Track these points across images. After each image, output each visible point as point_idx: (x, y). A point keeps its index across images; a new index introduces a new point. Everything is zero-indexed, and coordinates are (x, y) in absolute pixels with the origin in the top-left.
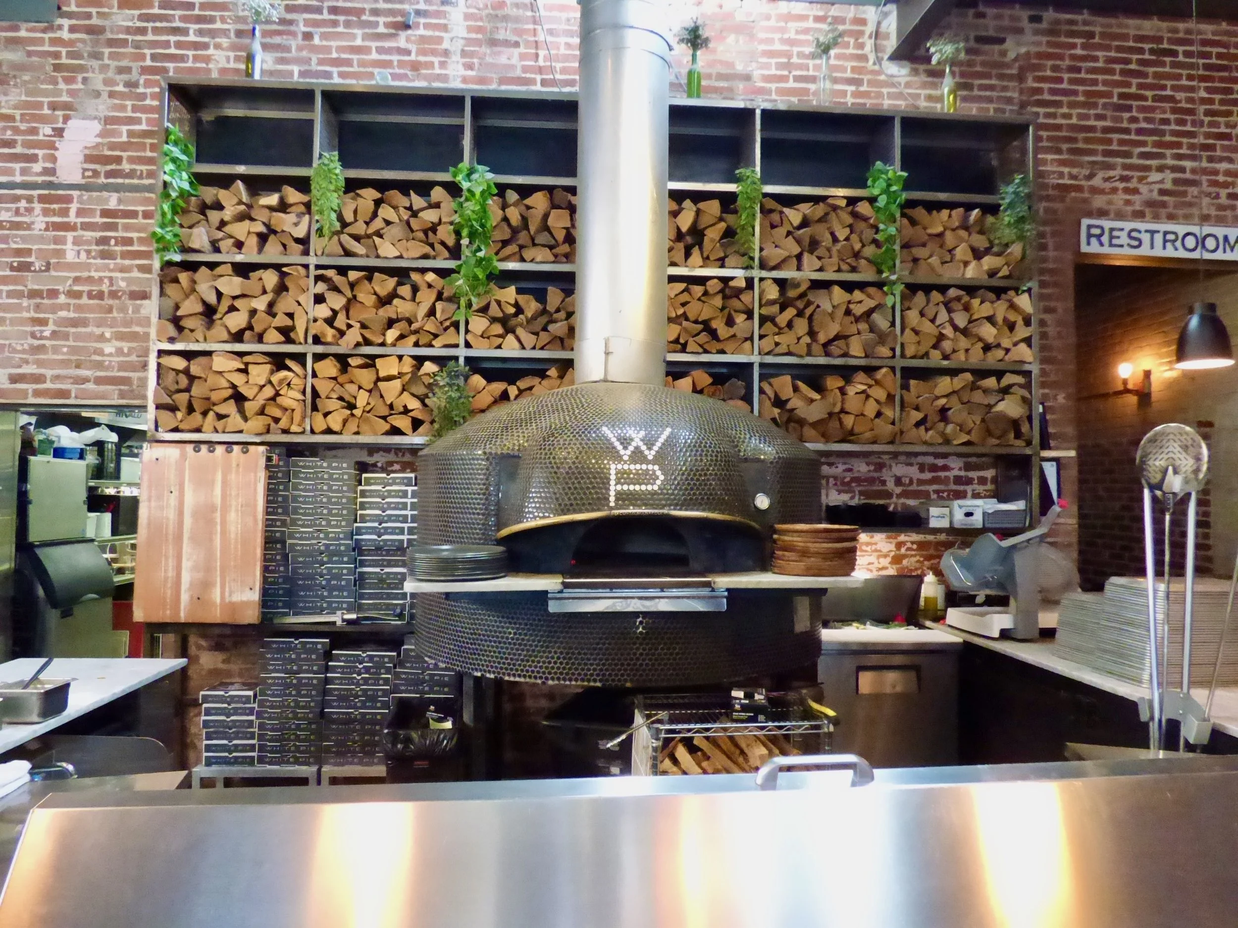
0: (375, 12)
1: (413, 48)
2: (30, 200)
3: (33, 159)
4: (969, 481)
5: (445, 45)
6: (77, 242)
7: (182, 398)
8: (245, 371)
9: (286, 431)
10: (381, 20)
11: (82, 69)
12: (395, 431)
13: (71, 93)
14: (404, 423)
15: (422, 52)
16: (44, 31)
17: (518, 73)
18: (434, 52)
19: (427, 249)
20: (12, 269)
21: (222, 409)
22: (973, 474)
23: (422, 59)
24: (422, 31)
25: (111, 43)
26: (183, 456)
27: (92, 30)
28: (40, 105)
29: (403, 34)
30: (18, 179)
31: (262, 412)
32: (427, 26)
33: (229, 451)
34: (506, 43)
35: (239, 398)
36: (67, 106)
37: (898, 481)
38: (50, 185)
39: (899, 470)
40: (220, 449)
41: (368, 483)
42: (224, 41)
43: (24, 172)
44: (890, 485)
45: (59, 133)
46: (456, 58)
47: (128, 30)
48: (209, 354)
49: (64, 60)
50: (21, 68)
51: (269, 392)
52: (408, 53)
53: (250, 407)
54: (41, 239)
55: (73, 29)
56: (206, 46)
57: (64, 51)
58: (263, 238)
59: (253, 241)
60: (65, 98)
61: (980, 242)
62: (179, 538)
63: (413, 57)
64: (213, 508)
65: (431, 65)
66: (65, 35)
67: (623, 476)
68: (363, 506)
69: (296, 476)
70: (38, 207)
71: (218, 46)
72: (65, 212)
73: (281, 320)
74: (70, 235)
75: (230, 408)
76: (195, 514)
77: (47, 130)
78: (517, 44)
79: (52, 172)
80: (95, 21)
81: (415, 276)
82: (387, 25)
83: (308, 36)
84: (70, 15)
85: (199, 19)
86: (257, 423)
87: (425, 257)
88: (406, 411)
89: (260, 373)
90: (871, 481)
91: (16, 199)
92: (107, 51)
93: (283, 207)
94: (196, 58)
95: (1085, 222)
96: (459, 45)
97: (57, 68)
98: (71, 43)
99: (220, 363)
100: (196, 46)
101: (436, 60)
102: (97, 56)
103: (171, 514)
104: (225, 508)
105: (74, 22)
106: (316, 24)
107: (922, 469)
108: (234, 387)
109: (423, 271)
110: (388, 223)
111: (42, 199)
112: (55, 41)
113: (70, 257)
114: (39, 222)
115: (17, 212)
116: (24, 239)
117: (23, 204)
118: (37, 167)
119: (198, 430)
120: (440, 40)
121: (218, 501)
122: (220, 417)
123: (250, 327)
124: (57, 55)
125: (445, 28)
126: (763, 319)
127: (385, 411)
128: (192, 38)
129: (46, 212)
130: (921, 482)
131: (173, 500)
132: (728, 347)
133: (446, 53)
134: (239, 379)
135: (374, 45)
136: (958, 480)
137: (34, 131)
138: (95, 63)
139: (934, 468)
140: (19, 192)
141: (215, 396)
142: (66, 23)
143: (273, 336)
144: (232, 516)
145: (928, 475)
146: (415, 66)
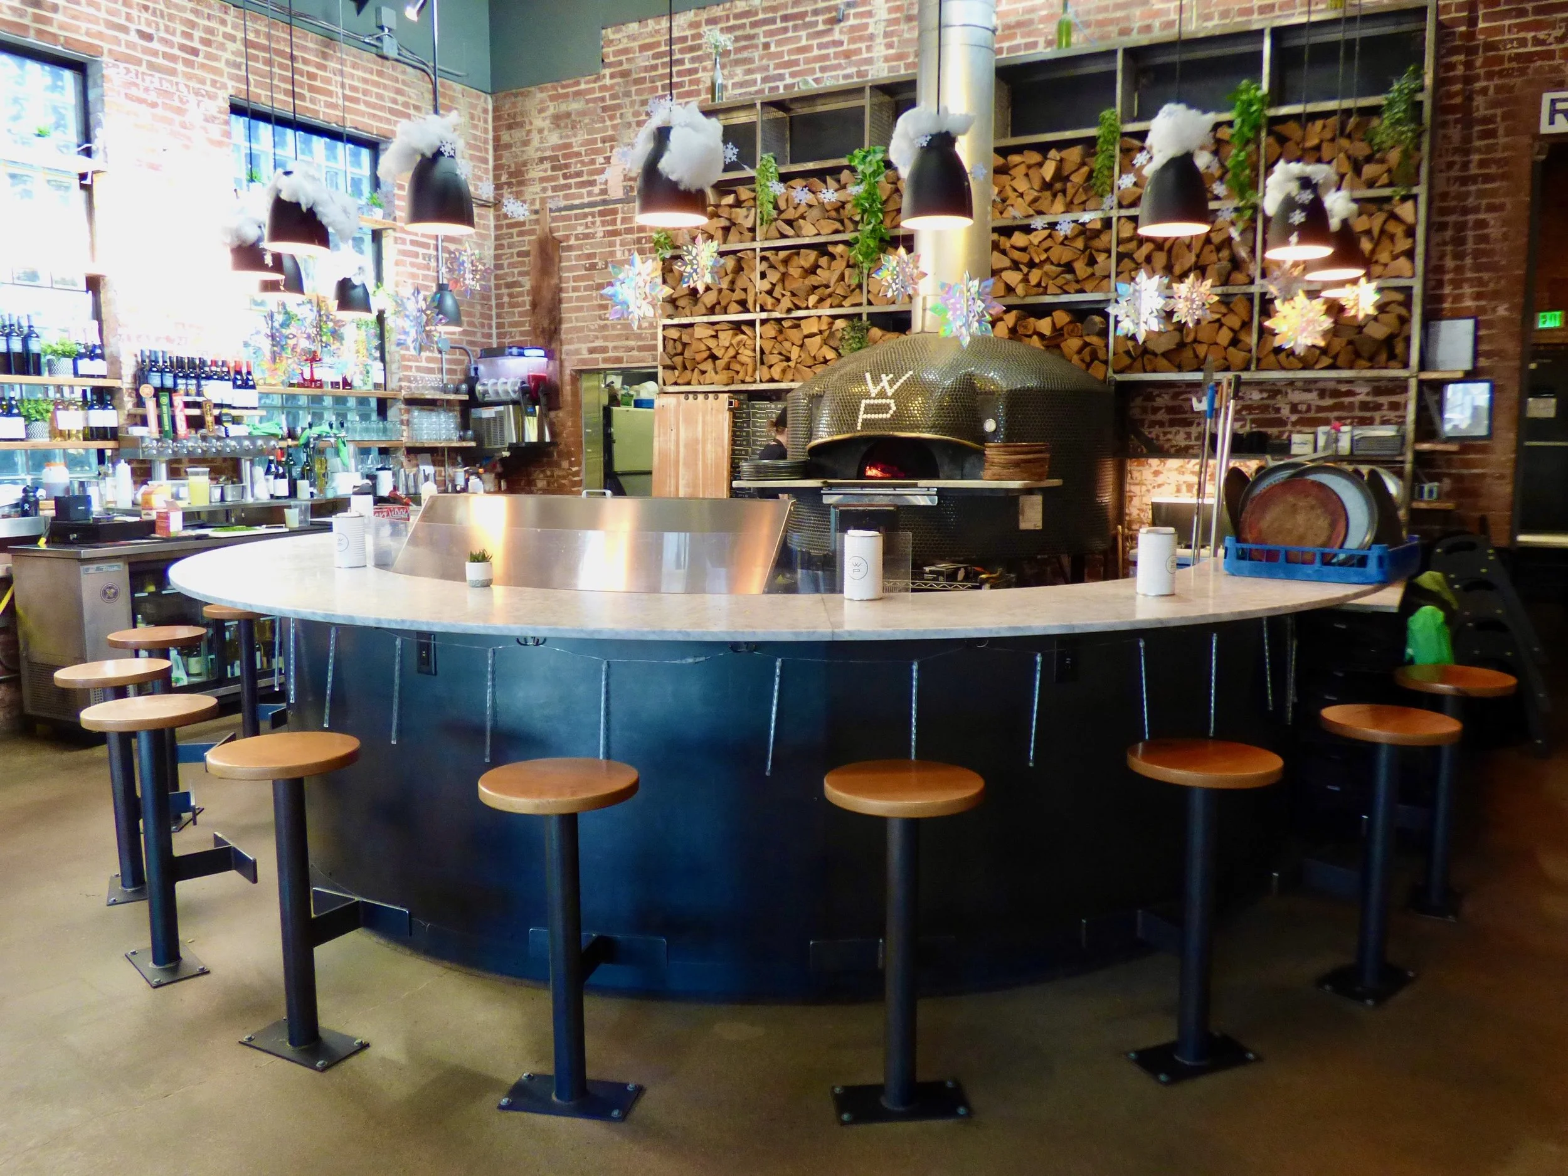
0: (816, 12)
1: (845, 38)
2: (593, 215)
3: (594, 183)
4: (1378, 407)
5: (871, 30)
6: (622, 243)
7: (678, 360)
8: (716, 337)
9: (743, 382)
10: (820, 18)
11: (618, 107)
13: (614, 127)
15: (852, 40)
16: (595, 81)
18: (861, 39)
19: (838, 226)
20: (586, 269)
21: (703, 367)
22: (1384, 400)
23: (853, 47)
24: (852, 21)
25: (637, 81)
26: (679, 403)
27: (625, 74)
28: (594, 141)
29: (837, 28)
30: (586, 200)
31: (728, 367)
32: (856, 15)
33: (707, 398)
35: (714, 357)
36: (612, 139)
37: (1294, 408)
38: (604, 202)
39: (1296, 396)
40: (701, 397)
43: (590, 194)
44: (1285, 412)
45: (608, 160)
46: (880, 40)
47: (647, 69)
48: (691, 325)
49: (609, 102)
50: (583, 113)
51: (731, 352)
52: (841, 43)
53: (720, 364)
54: (601, 245)
55: (612, 76)
56: (696, 71)
57: (607, 94)
58: (726, 230)
59: (719, 234)
60: (610, 133)
61: (1360, 149)
62: (677, 462)
63: (845, 47)
64: (696, 441)
65: (858, 51)
66: (608, 81)
67: (870, 409)
69: (754, 414)
70: (598, 219)
71: (705, 69)
72: (614, 222)
73: (738, 295)
74: (618, 239)
75: (708, 365)
76: (686, 446)
77: (602, 160)
79: (604, 192)
80: (625, 66)
81: (831, 249)
82: (825, 22)
83: (766, 46)
84: (610, 65)
85: (692, 49)
86: (724, 376)
87: (837, 232)
88: (825, 361)
89: (726, 337)
90: (1264, 408)
91: (585, 216)
92: (633, 89)
93: (738, 204)
94: (691, 82)
95: (1547, 97)
96: (881, 27)
97: (604, 109)
98: (612, 87)
99: (699, 332)
100: (691, 72)
101: (863, 45)
102: (627, 94)
103: (673, 448)
104: (704, 442)
105: (612, 70)
106: (771, 33)
107: (1322, 394)
108: (709, 349)
109: (836, 243)
110: (810, 206)
111: (602, 214)
112: (603, 88)
113: (619, 256)
114: (600, 230)
115: (587, 227)
116: (592, 246)
117: (590, 219)
118: (596, 190)
119: (689, 383)
120: (865, 26)
121: (700, 437)
122: (703, 372)
123: (719, 303)
124: (603, 99)
125: (869, 14)
126: (1121, 257)
127: (810, 362)
128: (688, 66)
129: (603, 223)
130: (1320, 409)
131: (673, 437)
132: (1088, 286)
133: (872, 37)
134: (712, 343)
135: (815, 42)
136: (1364, 406)
137: (593, 162)
138: (627, 101)
139: (1336, 394)
140: (587, 210)
141: (699, 357)
142: (607, 72)
143: (734, 307)
144: (709, 447)
145: (1328, 402)
146: (847, 55)
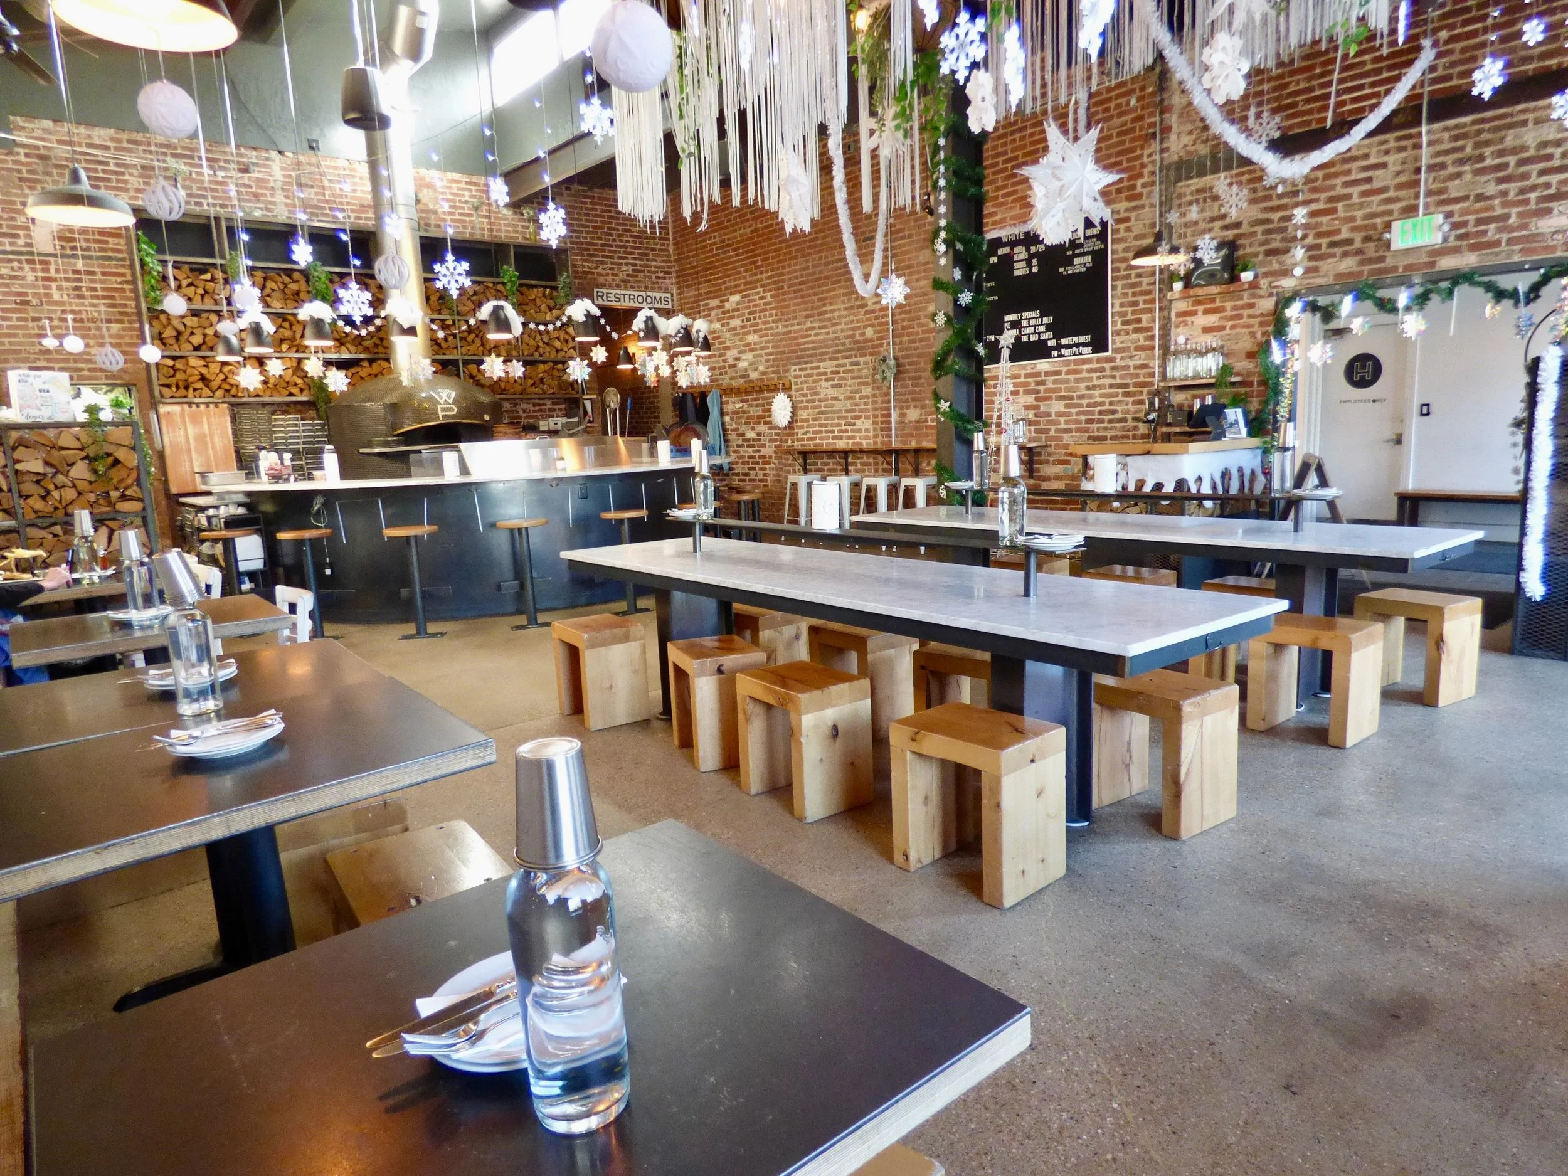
0: (227, 162)
1: (253, 184)
2: (20, 261)
3: (17, 236)
4: (554, 410)
5: (272, 184)
6: (59, 288)
7: (172, 381)
8: (207, 366)
10: (232, 167)
11: (40, 181)
12: (291, 394)
14: (295, 390)
15: (258, 187)
16: (7, 154)
17: (315, 203)
18: (266, 188)
19: (296, 304)
20: (16, 303)
21: (196, 386)
22: (556, 407)
23: (259, 191)
24: (256, 175)
25: (57, 166)
26: (183, 411)
27: (41, 157)
28: (16, 203)
29: (246, 176)
30: (8, 248)
31: (220, 387)
32: (259, 172)
33: (208, 407)
34: (306, 185)
35: (204, 380)
37: (524, 411)
38: (32, 253)
39: (524, 406)
40: (202, 407)
41: (276, 420)
42: (134, 171)
43: (11, 244)
44: (521, 413)
45: (32, 221)
46: (279, 192)
47: (68, 160)
48: (184, 357)
49: (25, 175)
51: (221, 376)
52: (250, 187)
53: (214, 385)
54: (34, 286)
55: (27, 156)
56: (123, 174)
57: (24, 169)
58: (202, 296)
59: (198, 297)
61: (551, 303)
62: (189, 450)
63: (254, 190)
64: (205, 436)
65: (265, 195)
66: (23, 159)
67: (443, 410)
68: (275, 432)
69: (240, 418)
70: (27, 267)
71: (131, 175)
72: (47, 270)
74: (54, 285)
75: (200, 385)
76: (196, 439)
77: (23, 219)
78: (312, 187)
79: (31, 245)
81: (290, 317)
88: (296, 385)
89: (215, 367)
90: (512, 411)
91: (10, 261)
92: (55, 171)
93: (213, 280)
95: (596, 290)
96: (279, 184)
97: (21, 179)
98: (27, 164)
99: (193, 362)
100: (116, 173)
101: (268, 193)
102: (50, 174)
103: (183, 440)
104: (211, 437)
105: (27, 151)
107: (534, 405)
108: (202, 375)
110: (273, 290)
111: (29, 262)
112: (15, 162)
113: (56, 297)
114: (30, 275)
115: (12, 268)
116: (21, 286)
117: (16, 264)
118: (21, 242)
119: (185, 397)
120: (268, 181)
121: (207, 432)
122: (197, 390)
123: (204, 343)
125: (270, 174)
126: (461, 339)
127: (284, 385)
129: (33, 270)
130: (534, 411)
131: (181, 433)
132: (447, 352)
133: (273, 188)
134: (204, 371)
136: (550, 410)
137: (13, 219)
138: (49, 179)
139: (539, 405)
140: (11, 257)
141: (191, 379)
144: (216, 439)
145: (537, 408)
146: (256, 195)
